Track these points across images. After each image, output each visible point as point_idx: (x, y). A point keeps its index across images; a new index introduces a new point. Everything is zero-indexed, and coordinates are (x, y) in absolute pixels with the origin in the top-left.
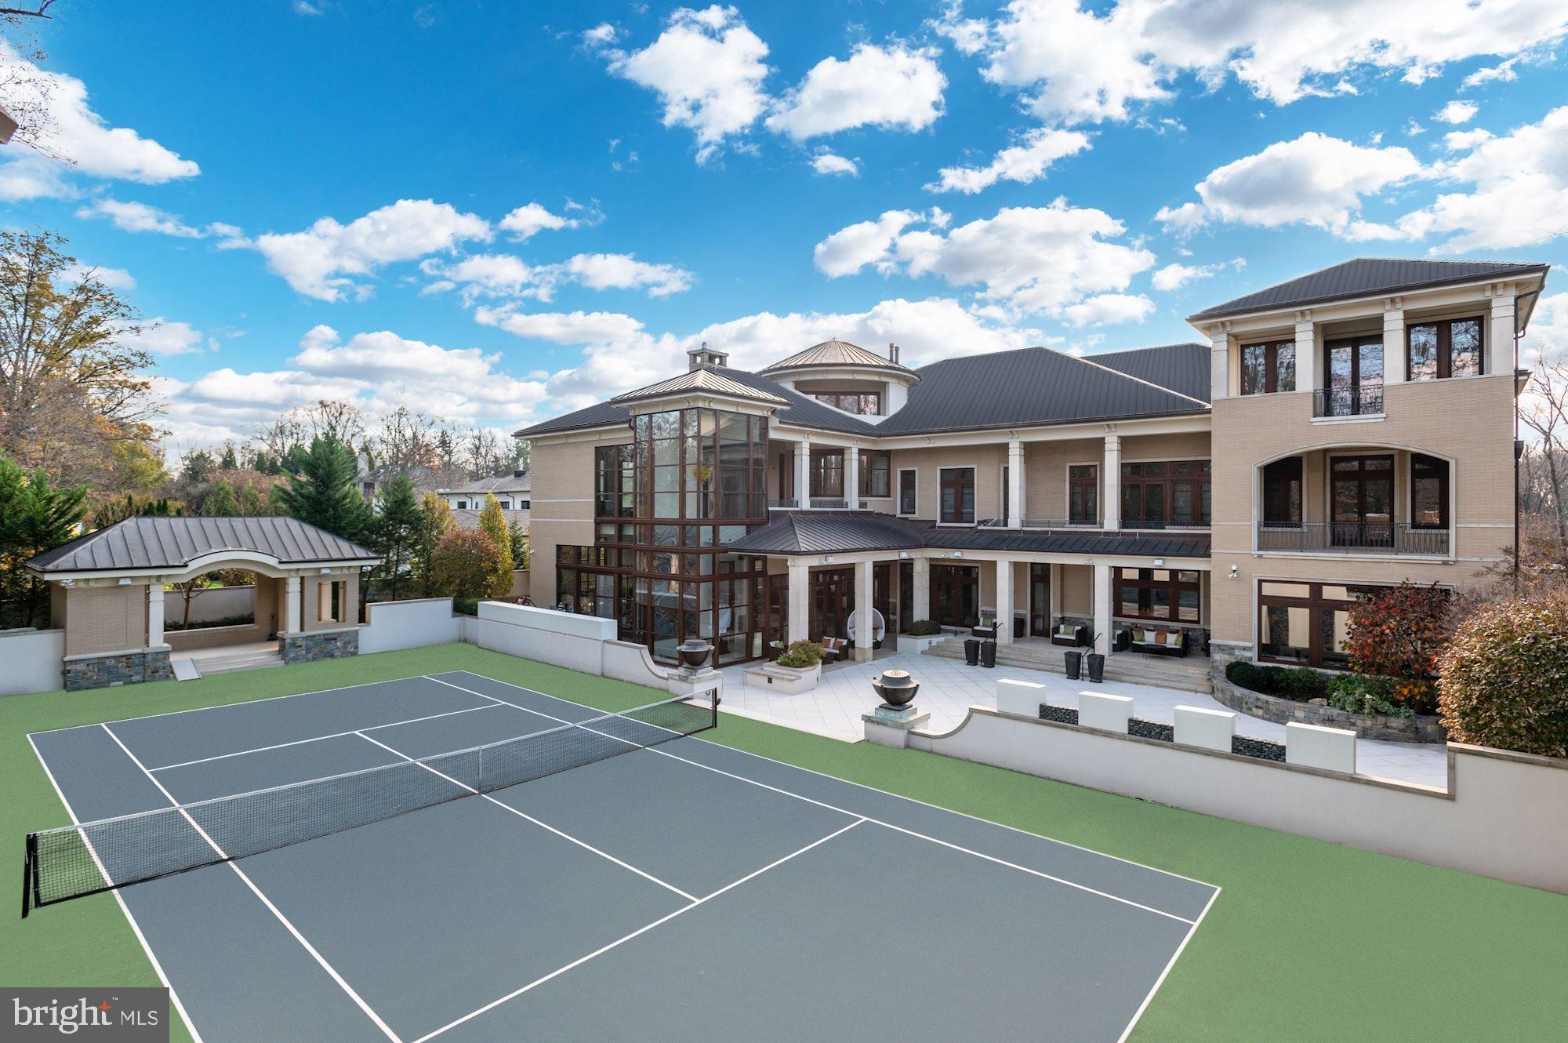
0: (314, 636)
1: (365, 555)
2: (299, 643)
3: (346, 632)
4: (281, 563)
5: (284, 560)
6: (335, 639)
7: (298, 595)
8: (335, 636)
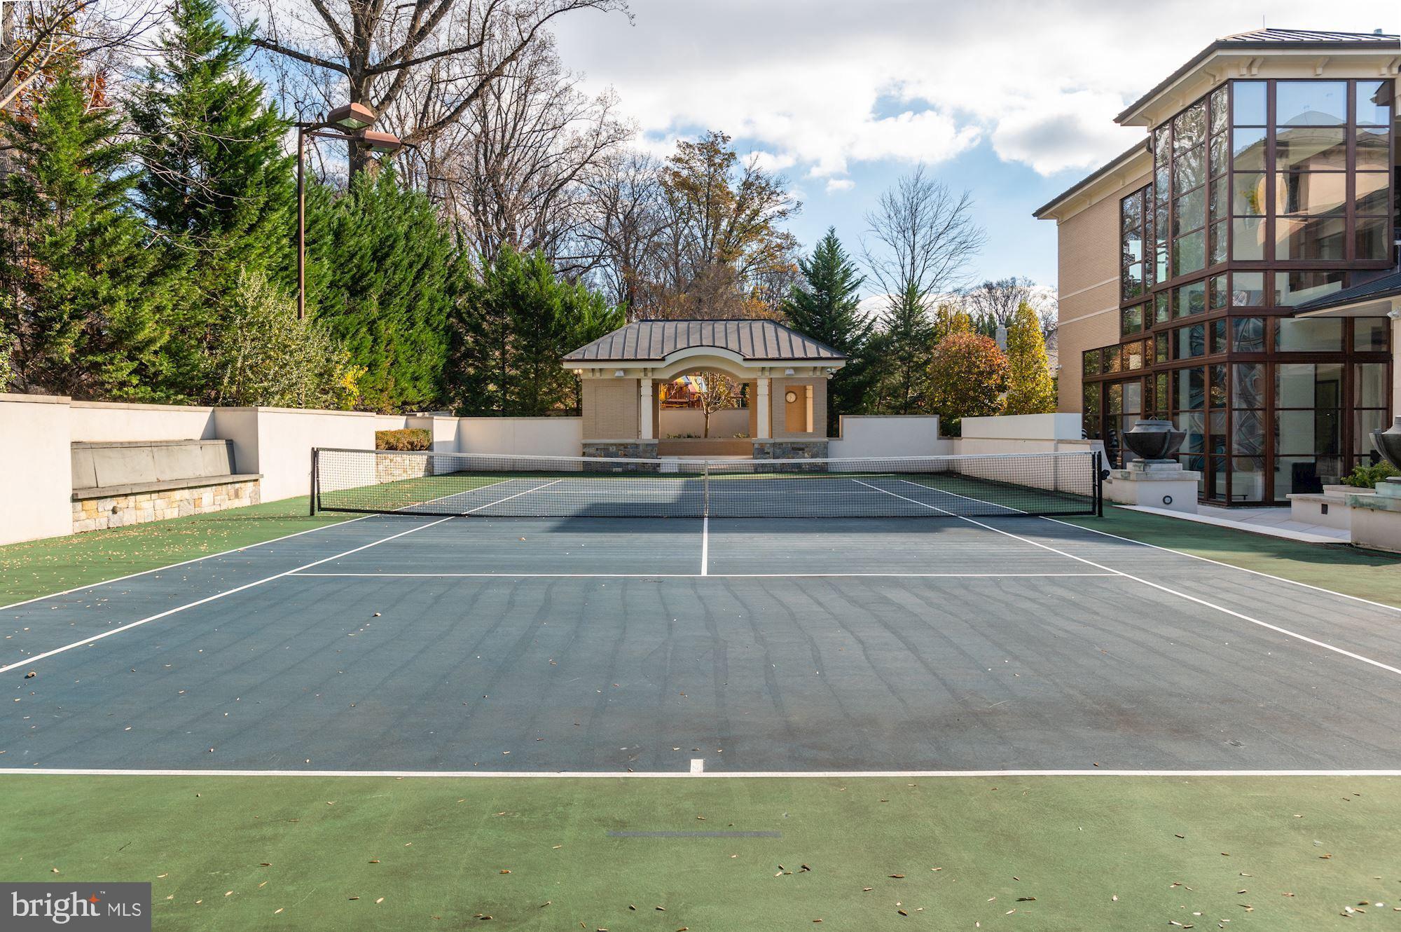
0: (782, 444)
1: (829, 355)
2: (766, 450)
3: (814, 443)
4: (745, 360)
5: (748, 357)
6: (803, 449)
7: (767, 398)
8: (802, 446)
